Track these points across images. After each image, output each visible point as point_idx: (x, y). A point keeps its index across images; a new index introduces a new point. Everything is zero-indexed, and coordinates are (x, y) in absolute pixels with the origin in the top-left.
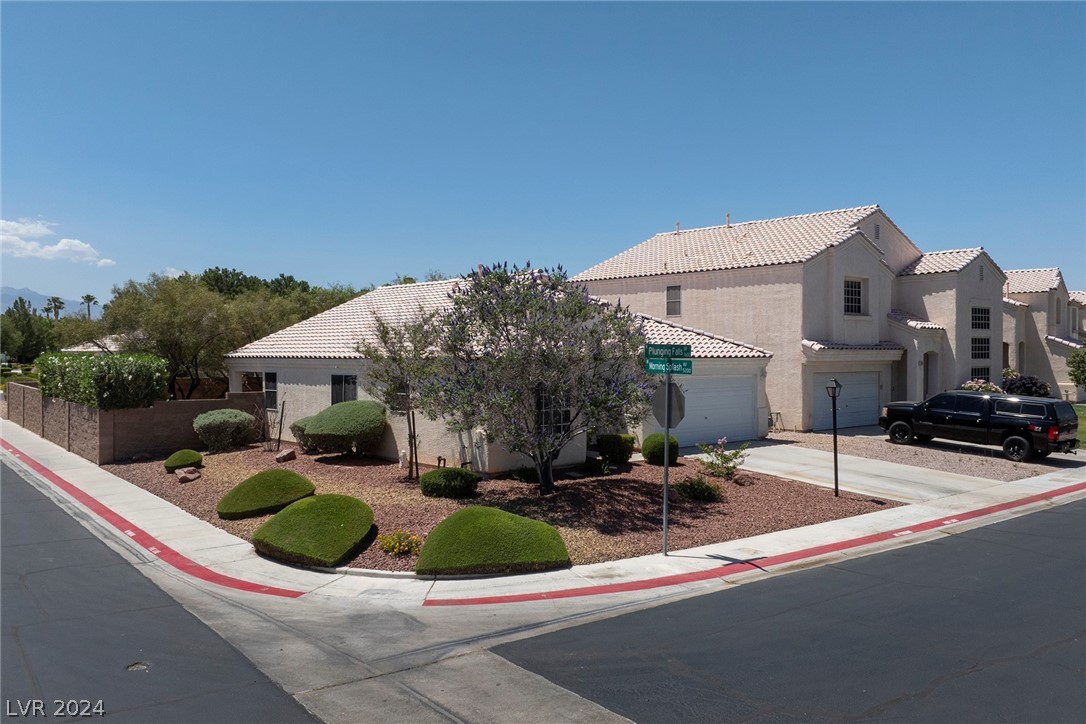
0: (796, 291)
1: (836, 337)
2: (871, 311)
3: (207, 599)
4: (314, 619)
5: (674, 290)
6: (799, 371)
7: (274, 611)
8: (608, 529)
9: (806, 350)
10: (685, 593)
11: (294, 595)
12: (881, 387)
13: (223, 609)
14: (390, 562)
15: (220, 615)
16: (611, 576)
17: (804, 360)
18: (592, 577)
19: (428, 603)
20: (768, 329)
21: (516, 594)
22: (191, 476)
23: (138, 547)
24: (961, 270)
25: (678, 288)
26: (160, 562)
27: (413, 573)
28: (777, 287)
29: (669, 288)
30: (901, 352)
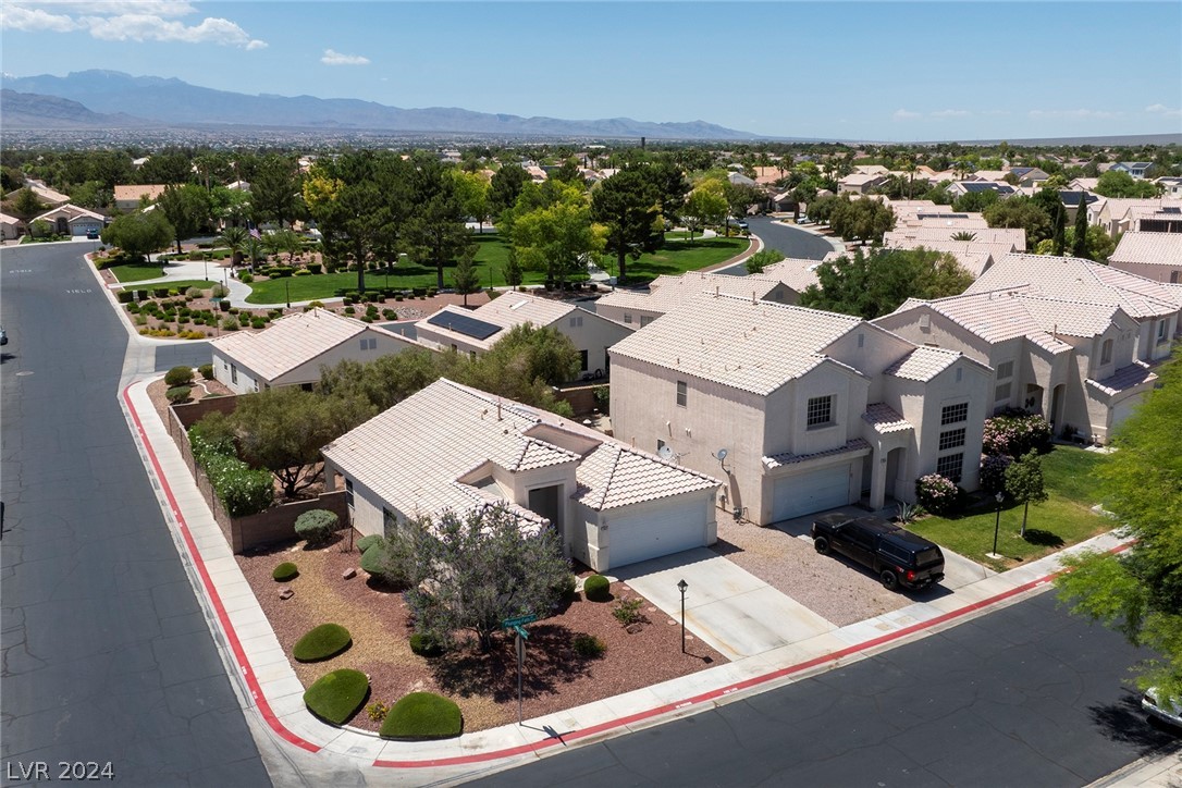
0: (761, 416)
1: (797, 450)
2: (837, 421)
3: (273, 751)
4: (318, 774)
5: (682, 385)
6: (760, 480)
7: (301, 765)
8: (501, 697)
9: (765, 466)
10: (508, 764)
11: (314, 749)
12: (851, 475)
13: (280, 761)
14: (370, 723)
15: (276, 767)
16: (475, 747)
17: (763, 472)
18: (466, 747)
19: (378, 763)
20: (742, 440)
21: (421, 760)
22: (287, 596)
23: (247, 688)
24: (930, 380)
25: (685, 384)
26: (256, 709)
27: (378, 734)
28: (748, 408)
29: (679, 382)
30: (869, 449)
